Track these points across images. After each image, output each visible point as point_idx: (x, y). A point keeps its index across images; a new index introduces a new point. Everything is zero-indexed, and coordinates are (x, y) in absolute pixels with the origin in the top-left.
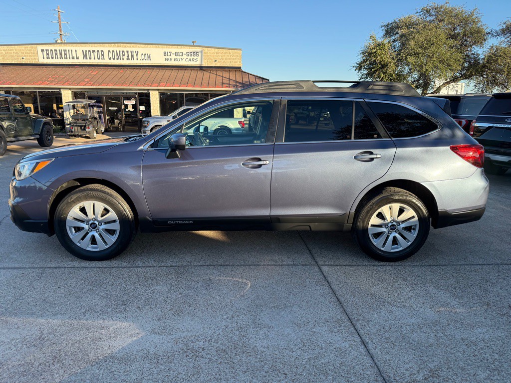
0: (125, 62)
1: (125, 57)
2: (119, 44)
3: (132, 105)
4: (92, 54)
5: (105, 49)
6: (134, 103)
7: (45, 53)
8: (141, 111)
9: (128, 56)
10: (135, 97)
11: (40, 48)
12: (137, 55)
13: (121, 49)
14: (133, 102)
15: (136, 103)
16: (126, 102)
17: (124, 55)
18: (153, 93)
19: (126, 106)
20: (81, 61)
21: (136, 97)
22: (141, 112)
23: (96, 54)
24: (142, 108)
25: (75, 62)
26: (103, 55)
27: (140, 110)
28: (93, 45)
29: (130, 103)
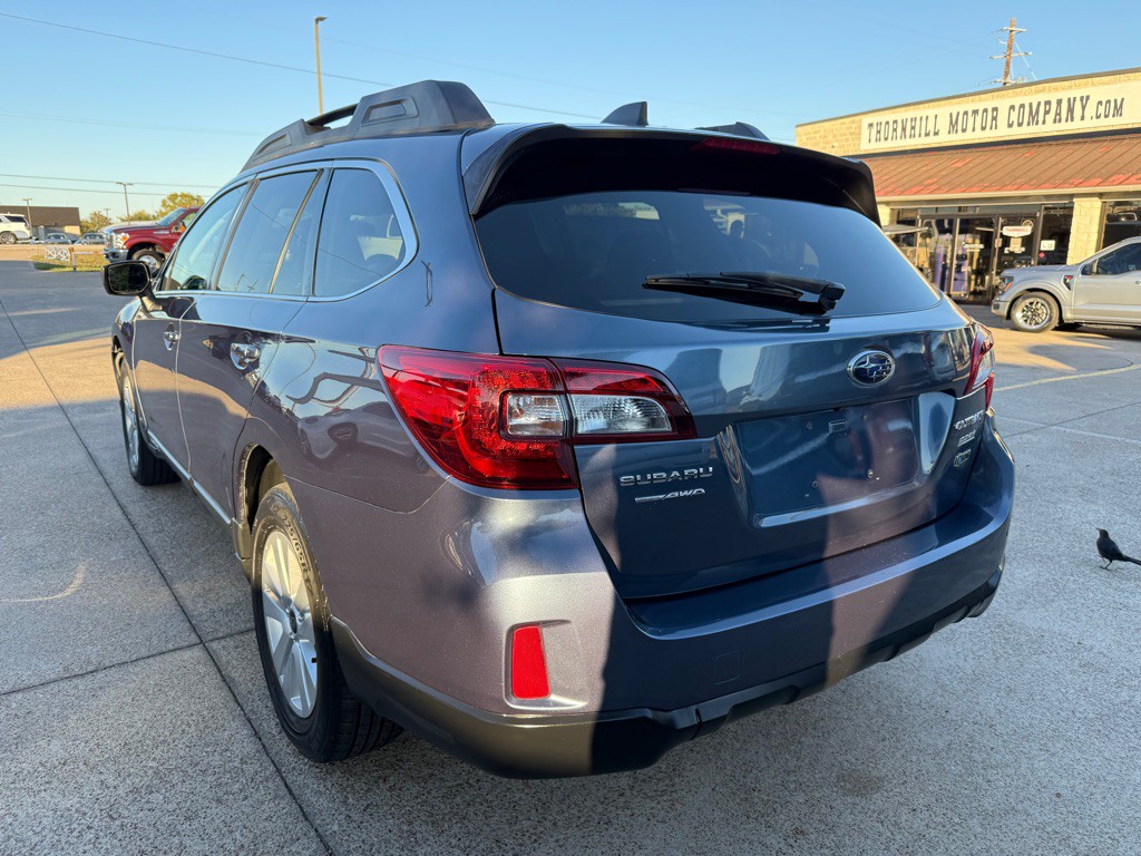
0: (1049, 128)
1: (1050, 117)
2: (1040, 86)
3: (1023, 238)
4: (971, 119)
5: (1003, 102)
6: (1029, 233)
7: (874, 131)
8: (1045, 252)
9: (1058, 113)
10: (1032, 217)
11: (867, 120)
12: (1084, 108)
13: (1043, 98)
14: (1026, 230)
15: (1032, 233)
16: (1007, 231)
17: (1047, 112)
18: (1083, 204)
19: (1006, 241)
20: (945, 139)
21: (1035, 217)
22: (1042, 255)
23: (979, 118)
24: (1048, 245)
25: (932, 141)
26: (994, 118)
27: (1040, 252)
28: (977, 97)
29: (1017, 233)
